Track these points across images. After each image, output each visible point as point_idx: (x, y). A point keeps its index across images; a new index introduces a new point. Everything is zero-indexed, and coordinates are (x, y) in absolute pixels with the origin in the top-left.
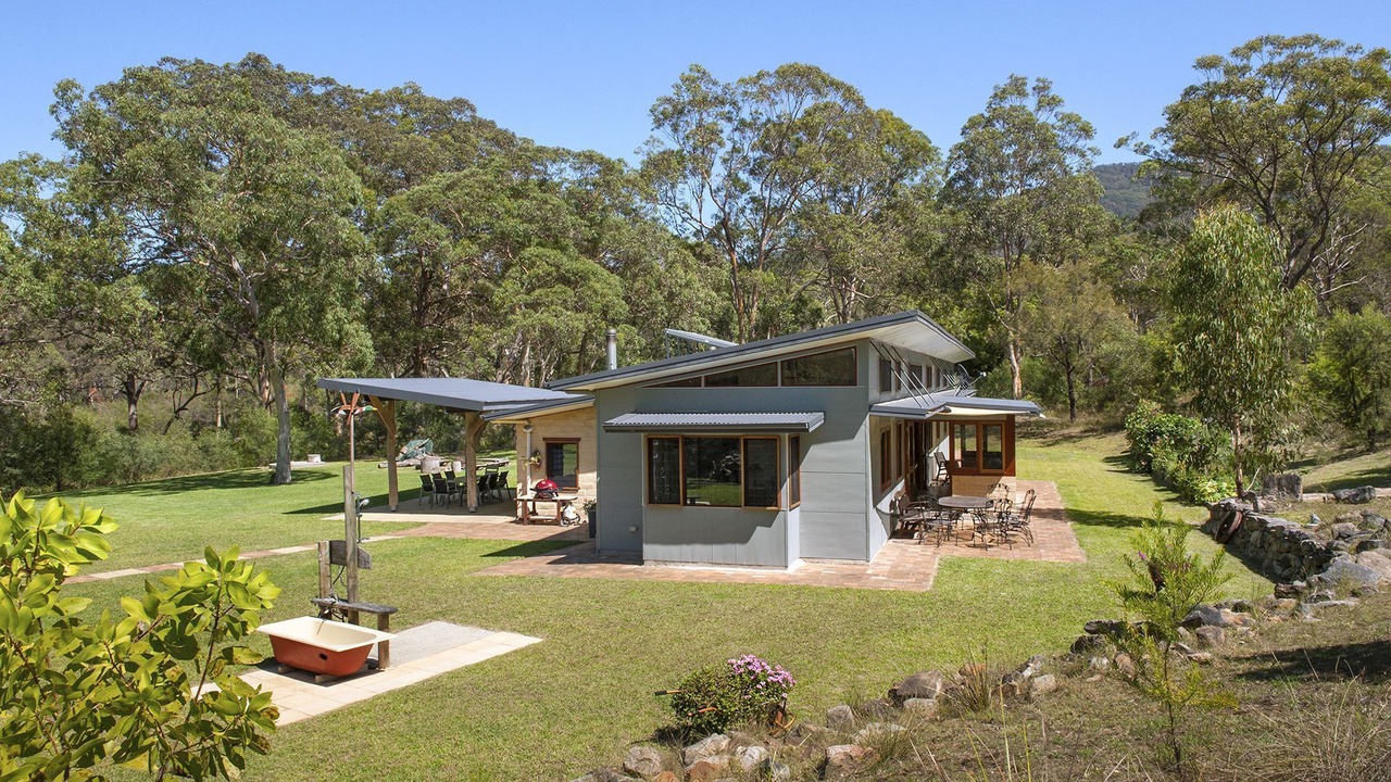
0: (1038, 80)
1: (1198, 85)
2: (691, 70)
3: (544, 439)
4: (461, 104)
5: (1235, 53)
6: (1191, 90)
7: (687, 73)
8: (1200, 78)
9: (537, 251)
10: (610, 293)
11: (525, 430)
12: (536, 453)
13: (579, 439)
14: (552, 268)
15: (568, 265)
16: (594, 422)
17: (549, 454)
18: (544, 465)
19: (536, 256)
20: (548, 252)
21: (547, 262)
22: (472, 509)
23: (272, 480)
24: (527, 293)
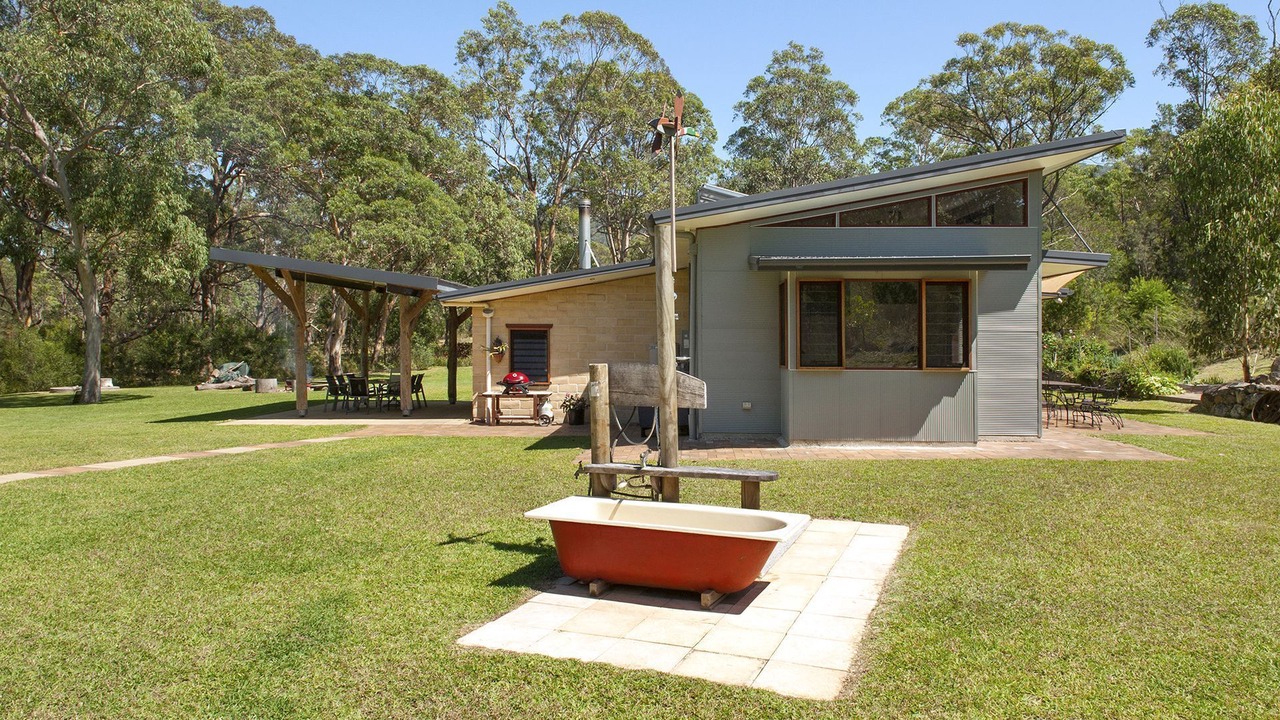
0: (812, 49)
1: (958, 58)
2: (499, 6)
3: (508, 326)
4: (259, 15)
5: (988, 33)
6: (953, 63)
7: (495, 10)
8: (960, 53)
9: (375, 160)
10: (449, 210)
11: (484, 315)
12: (498, 342)
13: (551, 326)
14: (393, 180)
15: (406, 178)
16: (569, 306)
17: (512, 344)
18: (507, 356)
19: (375, 166)
20: (387, 162)
21: (387, 173)
22: (406, 412)
23: (77, 400)
24: (368, 203)
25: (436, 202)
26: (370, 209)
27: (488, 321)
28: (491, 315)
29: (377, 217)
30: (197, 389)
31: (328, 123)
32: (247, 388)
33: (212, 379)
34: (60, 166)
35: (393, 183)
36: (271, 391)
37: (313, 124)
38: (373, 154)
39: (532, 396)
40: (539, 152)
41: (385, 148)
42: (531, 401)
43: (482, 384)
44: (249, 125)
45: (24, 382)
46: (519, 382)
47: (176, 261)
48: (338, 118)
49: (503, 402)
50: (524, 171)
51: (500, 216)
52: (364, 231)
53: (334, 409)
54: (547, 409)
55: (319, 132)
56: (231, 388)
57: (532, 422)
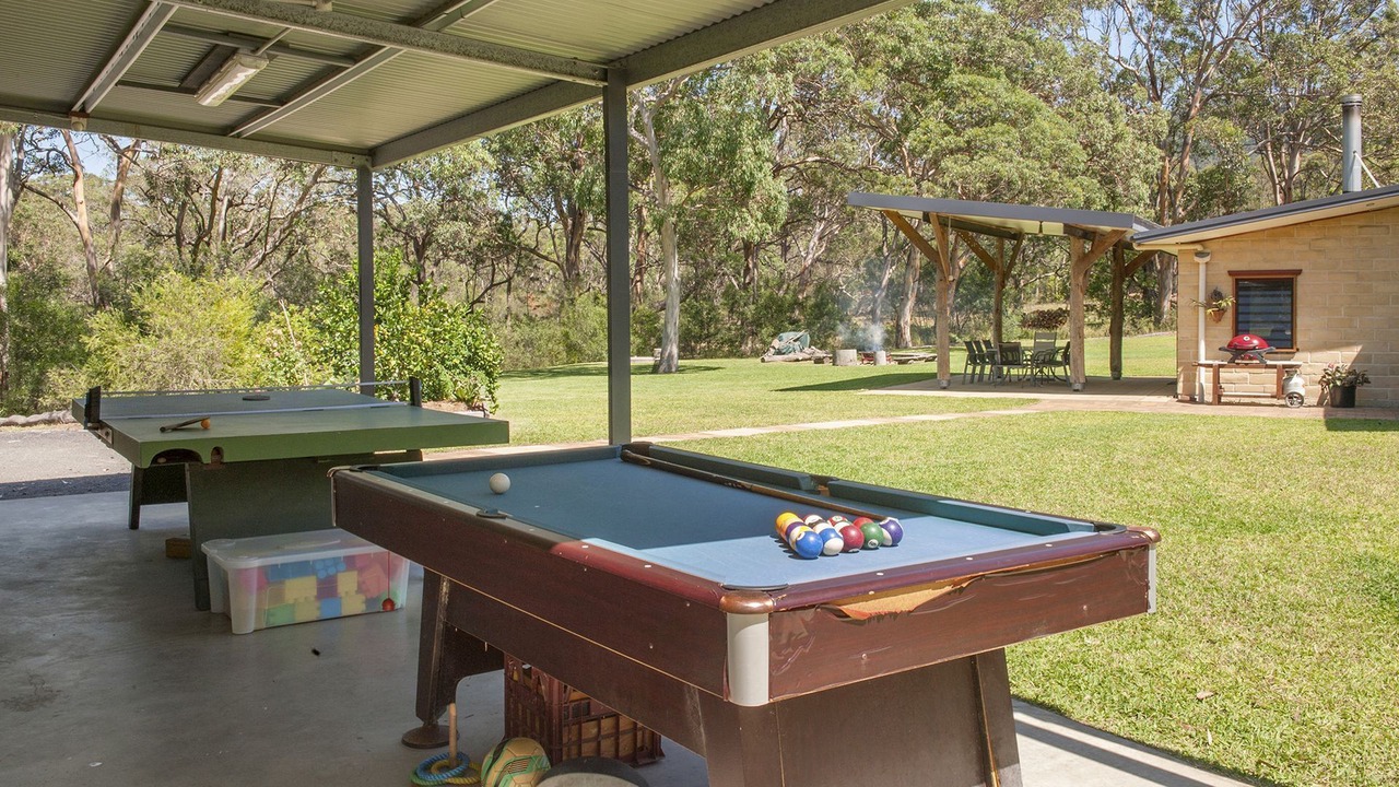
3: (1231, 273)
9: (968, 78)
10: (1062, 134)
11: (1197, 259)
12: (1217, 295)
13: (1299, 272)
14: (990, 101)
15: (1007, 97)
16: (1329, 244)
17: (1237, 296)
18: (1229, 315)
19: (969, 85)
20: (982, 80)
21: (983, 92)
22: (1078, 386)
23: (655, 369)
24: (958, 134)
25: (1046, 125)
26: (961, 141)
27: (1202, 268)
28: (1207, 259)
29: (969, 149)
30: (763, 360)
31: (906, 40)
32: (819, 361)
33: (772, 350)
34: (648, 118)
35: (990, 105)
36: (850, 364)
37: (891, 43)
38: (962, 72)
39: (1274, 367)
40: (1166, 48)
41: (977, 62)
42: (1272, 375)
43: (1192, 351)
44: (818, 53)
45: (580, 351)
46: (1254, 348)
47: (759, 215)
48: (918, 32)
49: (1224, 374)
50: (1145, 75)
51: (1117, 138)
52: (957, 169)
53: (972, 381)
54: (1297, 384)
55: (896, 51)
56: (797, 360)
57: (1274, 401)
